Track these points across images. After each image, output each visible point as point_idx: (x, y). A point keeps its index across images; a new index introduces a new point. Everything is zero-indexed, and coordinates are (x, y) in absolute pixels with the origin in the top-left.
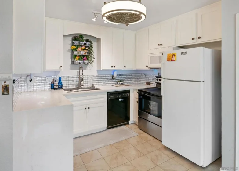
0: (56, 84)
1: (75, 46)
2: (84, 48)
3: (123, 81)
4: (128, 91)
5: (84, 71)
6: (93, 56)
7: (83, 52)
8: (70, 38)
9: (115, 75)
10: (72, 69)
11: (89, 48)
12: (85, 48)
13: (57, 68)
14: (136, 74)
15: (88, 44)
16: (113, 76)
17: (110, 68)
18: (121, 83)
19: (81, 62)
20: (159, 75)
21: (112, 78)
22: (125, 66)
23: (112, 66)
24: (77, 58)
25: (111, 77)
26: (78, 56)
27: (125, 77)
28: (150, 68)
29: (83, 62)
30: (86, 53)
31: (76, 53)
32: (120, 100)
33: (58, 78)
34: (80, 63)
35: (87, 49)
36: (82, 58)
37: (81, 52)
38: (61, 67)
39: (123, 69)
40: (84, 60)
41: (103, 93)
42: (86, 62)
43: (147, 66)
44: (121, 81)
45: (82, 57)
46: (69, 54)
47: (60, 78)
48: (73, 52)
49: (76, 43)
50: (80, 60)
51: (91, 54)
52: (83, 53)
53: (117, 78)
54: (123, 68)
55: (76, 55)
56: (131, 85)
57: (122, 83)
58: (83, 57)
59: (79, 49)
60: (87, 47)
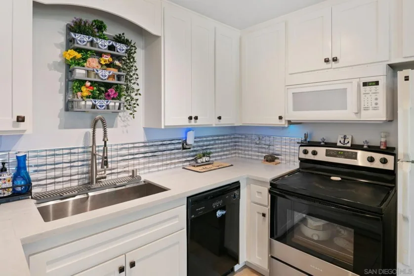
0: (4, 182)
1: (79, 50)
2: (107, 59)
3: (210, 153)
4: (236, 186)
6: (135, 87)
7: (107, 74)
9: (190, 141)
10: (65, 126)
11: (124, 64)
12: (111, 60)
13: (6, 125)
14: (233, 136)
15: (121, 48)
16: (184, 142)
18: (204, 159)
19: (98, 103)
20: (305, 140)
21: (184, 148)
22: (220, 118)
23: (190, 118)
24: (85, 91)
25: (180, 146)
26: (88, 84)
27: (212, 142)
28: (290, 122)
30: (113, 76)
31: (80, 73)
33: (13, 159)
34: (94, 106)
35: (117, 63)
36: (101, 92)
37: (100, 73)
38: (20, 119)
39: (214, 126)
40: (108, 97)
42: (114, 103)
43: (280, 118)
44: (203, 155)
45: (103, 89)
46: (58, 78)
48: (69, 71)
49: (82, 40)
50: (94, 98)
51: (130, 81)
52: (105, 75)
53: (194, 147)
54: (215, 123)
55: (82, 82)
56: (232, 165)
57: (207, 159)
59: (93, 62)
60: (119, 58)
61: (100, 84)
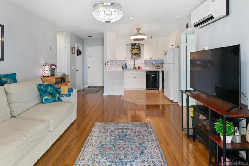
0: (124, 66)
1: (132, 49)
2: (136, 49)
4: (159, 72)
5: (136, 61)
8: (131, 45)
9: (154, 63)
10: (131, 60)
11: (139, 49)
13: (124, 59)
15: (138, 47)
16: (153, 63)
17: (150, 59)
21: (153, 65)
24: (133, 54)
29: (136, 56)
30: (137, 52)
31: (132, 52)
32: (153, 75)
33: (125, 64)
34: (134, 57)
40: (136, 55)
41: (143, 71)
42: (138, 56)
44: (158, 66)
47: (126, 64)
48: (131, 52)
49: (133, 47)
51: (140, 52)
52: (135, 52)
53: (155, 65)
54: (158, 59)
55: (133, 53)
58: (136, 54)
59: (134, 50)
60: (138, 49)
61: (135, 53)
